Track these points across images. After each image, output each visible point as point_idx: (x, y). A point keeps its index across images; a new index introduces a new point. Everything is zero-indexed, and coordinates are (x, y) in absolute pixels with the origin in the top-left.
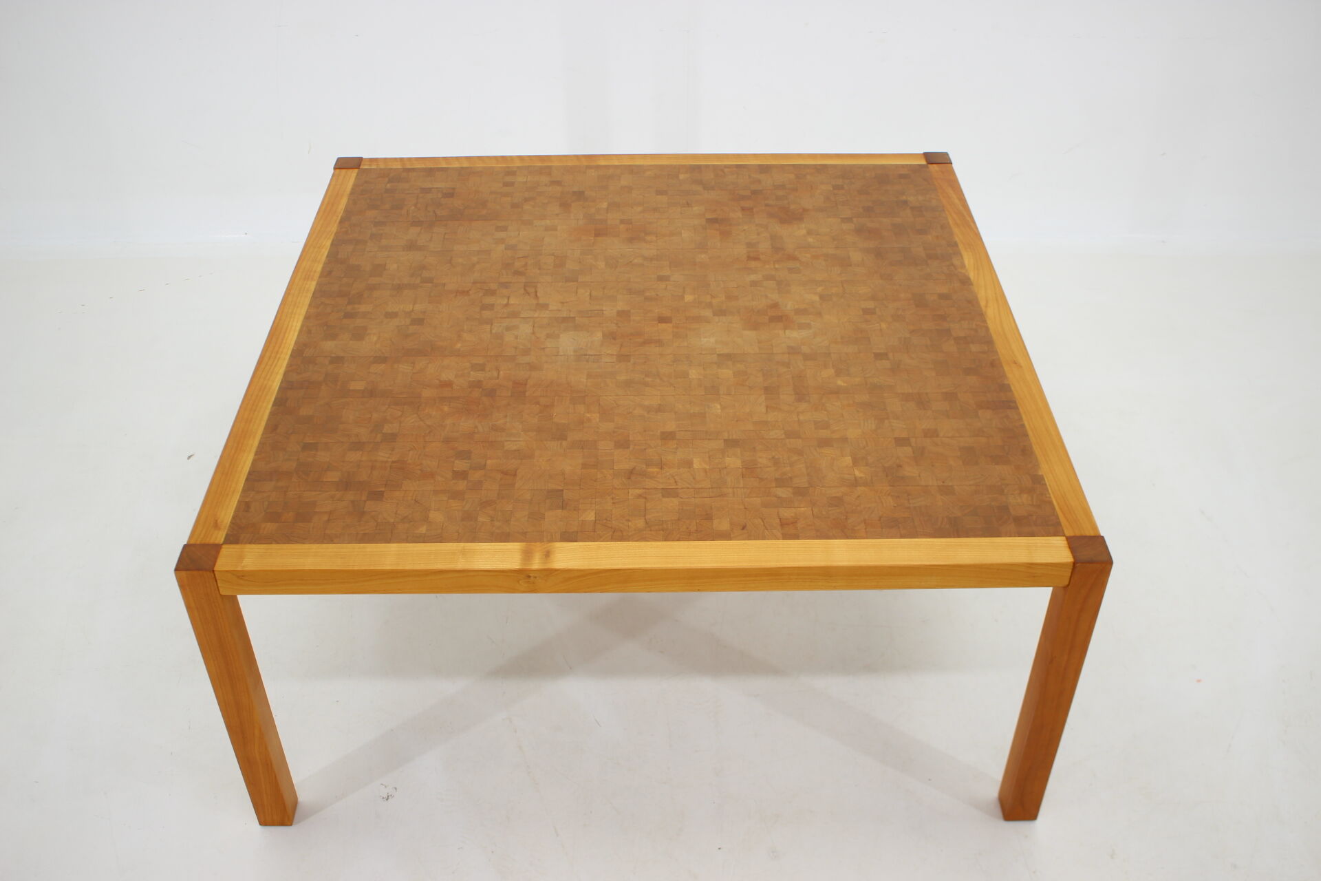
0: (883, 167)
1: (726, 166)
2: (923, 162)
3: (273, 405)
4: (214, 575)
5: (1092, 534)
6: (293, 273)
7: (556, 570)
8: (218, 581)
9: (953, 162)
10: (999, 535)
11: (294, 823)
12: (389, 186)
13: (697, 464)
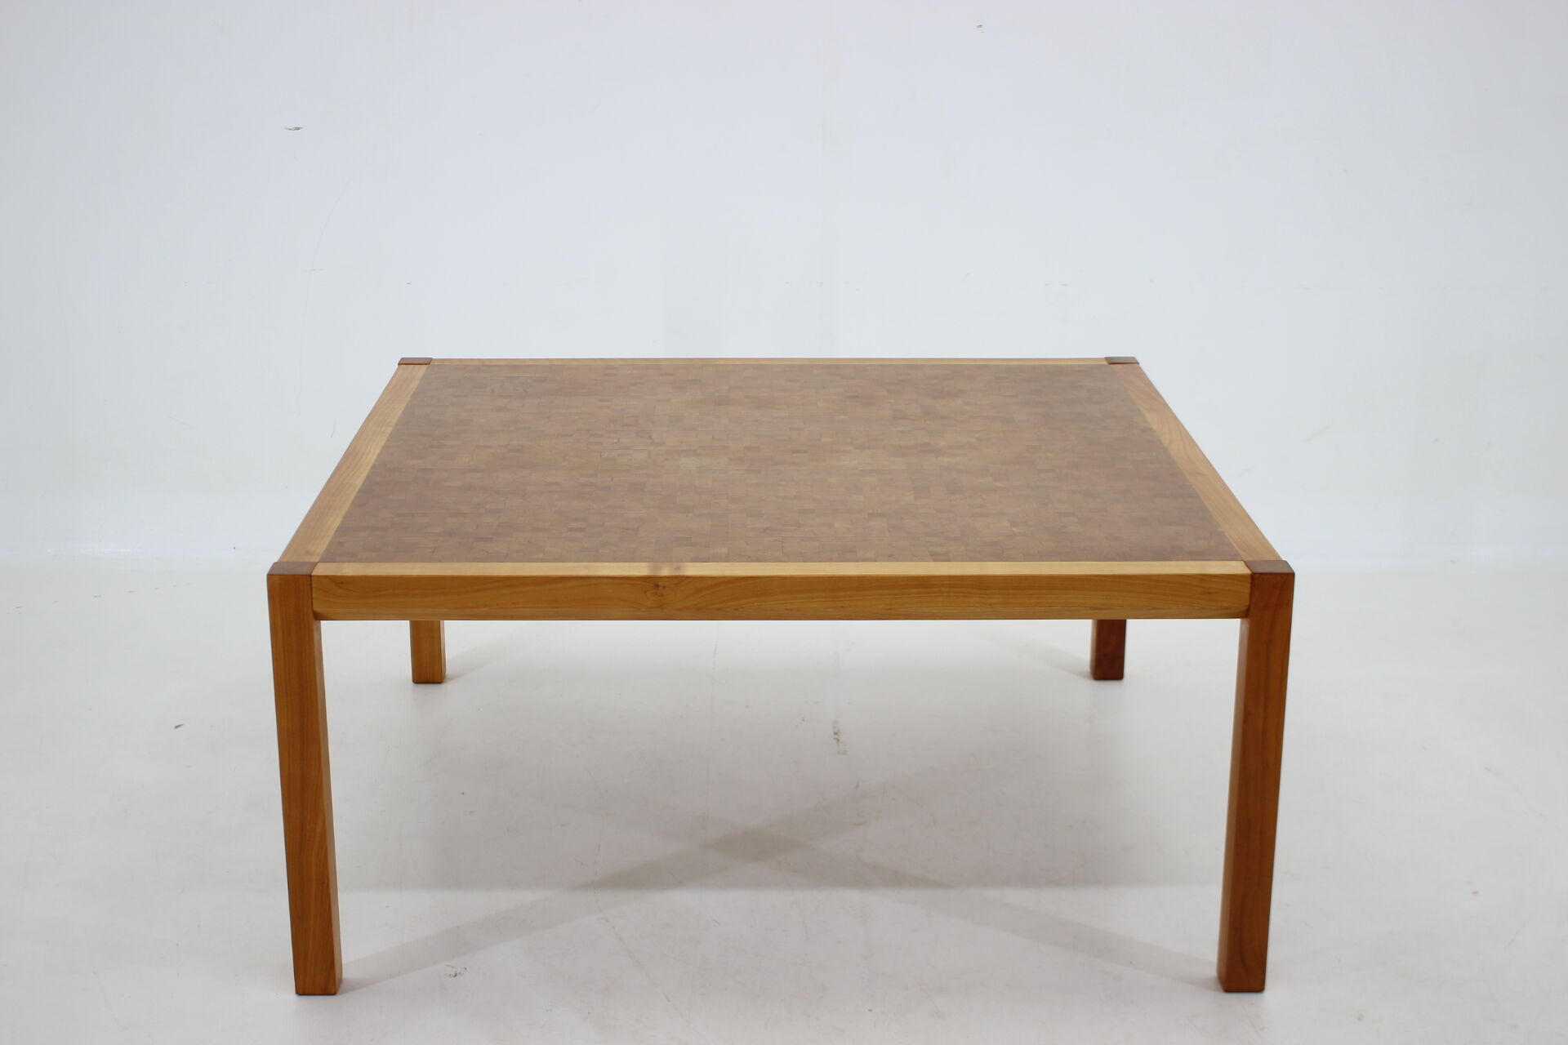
0: (1057, 366)
1: (868, 365)
2: (1106, 363)
3: (358, 493)
4: (311, 581)
5: (1273, 559)
6: (365, 421)
7: (687, 577)
8: (314, 590)
9: (1139, 361)
10: (1171, 560)
11: (339, 992)
12: (466, 375)
13: (837, 525)
